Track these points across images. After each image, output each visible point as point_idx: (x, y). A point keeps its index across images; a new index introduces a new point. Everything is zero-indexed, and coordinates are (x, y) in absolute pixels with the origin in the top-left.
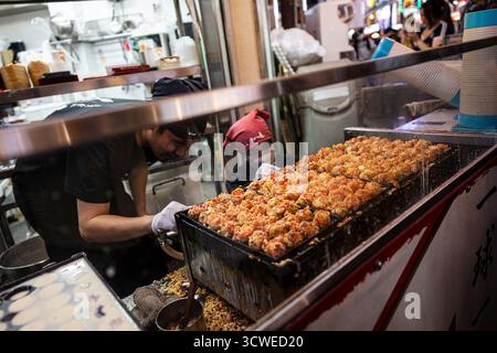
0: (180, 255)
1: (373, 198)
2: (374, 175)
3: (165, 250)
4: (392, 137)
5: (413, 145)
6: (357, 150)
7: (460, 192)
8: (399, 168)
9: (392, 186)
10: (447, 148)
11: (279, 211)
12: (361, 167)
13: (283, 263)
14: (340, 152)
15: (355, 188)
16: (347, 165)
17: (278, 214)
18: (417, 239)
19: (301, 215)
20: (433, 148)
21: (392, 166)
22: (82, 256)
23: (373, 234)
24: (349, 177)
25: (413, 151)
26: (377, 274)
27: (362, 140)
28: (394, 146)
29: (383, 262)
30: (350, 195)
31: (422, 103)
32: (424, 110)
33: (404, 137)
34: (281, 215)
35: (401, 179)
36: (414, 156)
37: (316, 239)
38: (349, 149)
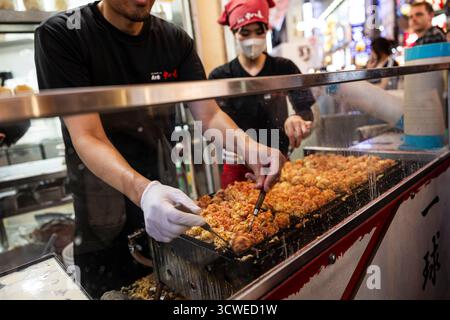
0: (149, 263)
1: (329, 204)
2: (329, 184)
3: (135, 256)
4: (346, 154)
5: (364, 160)
6: (315, 164)
7: (405, 198)
8: (351, 178)
9: (345, 193)
10: (393, 163)
11: (242, 213)
12: (318, 178)
13: (244, 258)
14: (300, 165)
15: (312, 195)
16: (305, 176)
17: (242, 217)
18: (368, 237)
19: (263, 217)
20: (382, 162)
21: (345, 176)
22: (53, 256)
23: (327, 230)
24: (307, 186)
25: (365, 164)
26: (331, 268)
27: (319, 156)
28: (347, 161)
29: (337, 257)
30: (307, 200)
31: (373, 127)
32: (374, 133)
33: (357, 154)
34: (244, 217)
35: (354, 188)
36: (365, 169)
37: (276, 238)
38: (307, 163)
